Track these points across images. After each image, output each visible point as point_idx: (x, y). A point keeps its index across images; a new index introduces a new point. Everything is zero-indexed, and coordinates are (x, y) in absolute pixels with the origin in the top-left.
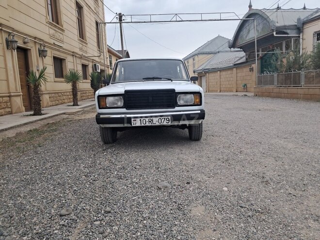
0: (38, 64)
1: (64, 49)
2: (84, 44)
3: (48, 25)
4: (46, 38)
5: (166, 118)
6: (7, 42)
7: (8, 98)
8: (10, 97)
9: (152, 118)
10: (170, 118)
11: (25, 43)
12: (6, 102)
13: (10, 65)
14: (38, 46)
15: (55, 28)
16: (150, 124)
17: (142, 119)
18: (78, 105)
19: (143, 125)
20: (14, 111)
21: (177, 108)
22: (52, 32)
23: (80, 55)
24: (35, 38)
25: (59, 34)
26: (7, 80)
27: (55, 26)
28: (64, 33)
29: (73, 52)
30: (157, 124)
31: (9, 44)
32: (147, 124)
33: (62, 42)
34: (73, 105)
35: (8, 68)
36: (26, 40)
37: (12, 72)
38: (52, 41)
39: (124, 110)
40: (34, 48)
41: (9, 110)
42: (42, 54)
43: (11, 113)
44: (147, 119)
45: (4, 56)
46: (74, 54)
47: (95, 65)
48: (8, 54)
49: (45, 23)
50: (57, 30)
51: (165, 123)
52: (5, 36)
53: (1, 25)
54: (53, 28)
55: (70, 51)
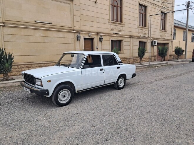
1: (121, 35)
2: (144, 29)
3: (110, 24)
4: (106, 31)
13: (78, 47)
14: (99, 37)
15: (116, 25)
22: (113, 27)
23: (137, 36)
24: (97, 33)
25: (119, 27)
28: (124, 26)
29: (130, 36)
33: (122, 31)
36: (90, 35)
38: (112, 32)
40: (96, 38)
45: (75, 44)
47: (153, 41)
48: (77, 43)
49: (108, 23)
50: (118, 25)
52: (76, 35)
53: (74, 30)
54: (114, 24)
55: (127, 35)
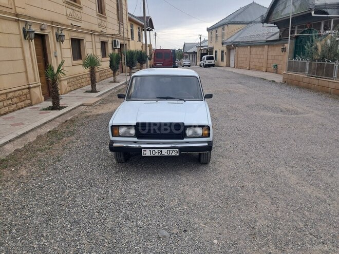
0: (56, 50)
1: (81, 29)
2: (103, 19)
3: (65, 4)
4: (63, 20)
5: (174, 150)
6: (24, 31)
7: (27, 90)
8: (29, 88)
9: (161, 150)
10: (178, 150)
11: (42, 29)
12: (26, 94)
13: (28, 55)
14: (55, 31)
15: (72, 7)
16: (159, 155)
17: (152, 150)
18: (96, 92)
19: (152, 155)
20: (33, 103)
21: (185, 140)
22: (69, 11)
23: (98, 32)
24: (52, 22)
25: (77, 13)
26: (26, 72)
27: (73, 5)
28: (82, 11)
29: (91, 31)
30: (166, 154)
31: (26, 34)
32: (156, 155)
33: (79, 20)
34: (92, 92)
35: (26, 59)
36: (43, 27)
37: (30, 63)
38: (69, 22)
39: (135, 139)
40: (51, 33)
41: (29, 101)
42: (60, 38)
43: (31, 104)
44: (156, 150)
45: (22, 47)
46: (92, 33)
47: (115, 41)
48: (26, 44)
49: (62, 3)
50: (74, 8)
51: (173, 154)
52: (22, 25)
53: (17, 15)
54: (70, 6)
55: (88, 30)
